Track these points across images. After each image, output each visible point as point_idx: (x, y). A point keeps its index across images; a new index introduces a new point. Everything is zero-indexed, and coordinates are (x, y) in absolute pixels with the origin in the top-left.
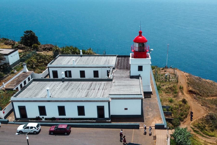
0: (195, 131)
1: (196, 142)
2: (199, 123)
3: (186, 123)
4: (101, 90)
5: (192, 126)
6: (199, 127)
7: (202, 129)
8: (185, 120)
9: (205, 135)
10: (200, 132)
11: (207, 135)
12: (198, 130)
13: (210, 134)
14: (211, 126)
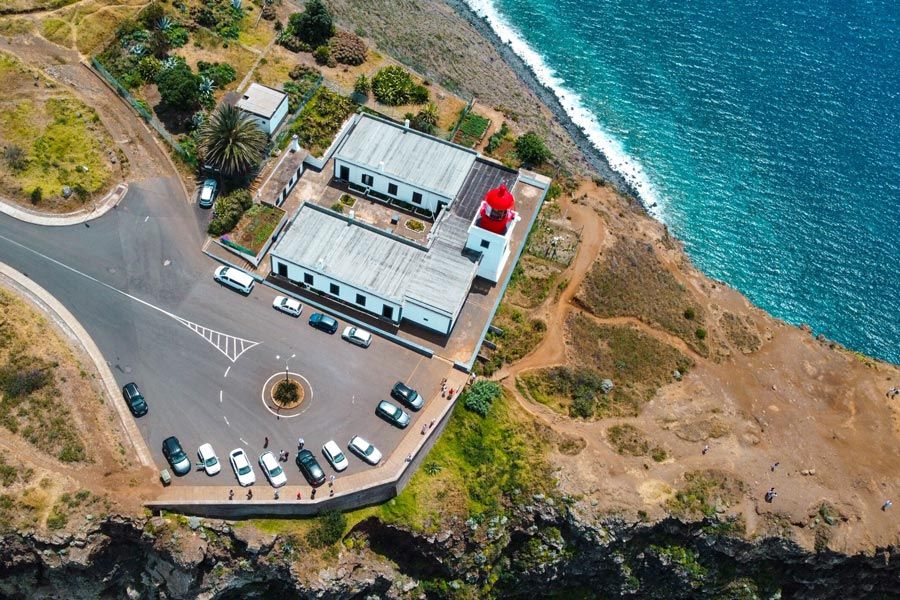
0: (518, 386)
1: (502, 407)
2: (532, 377)
3: (513, 369)
4: (400, 274)
5: (518, 376)
6: (529, 382)
7: (532, 386)
8: (515, 362)
9: (530, 397)
10: (526, 390)
11: (535, 397)
12: (524, 386)
13: (540, 398)
14: (551, 388)
